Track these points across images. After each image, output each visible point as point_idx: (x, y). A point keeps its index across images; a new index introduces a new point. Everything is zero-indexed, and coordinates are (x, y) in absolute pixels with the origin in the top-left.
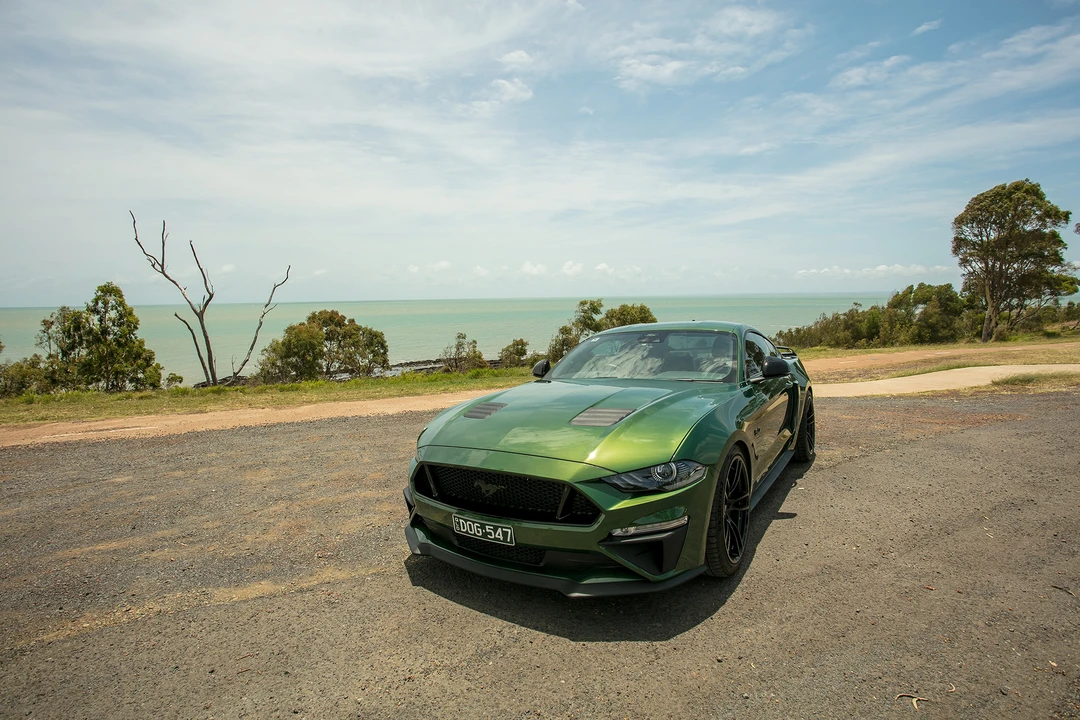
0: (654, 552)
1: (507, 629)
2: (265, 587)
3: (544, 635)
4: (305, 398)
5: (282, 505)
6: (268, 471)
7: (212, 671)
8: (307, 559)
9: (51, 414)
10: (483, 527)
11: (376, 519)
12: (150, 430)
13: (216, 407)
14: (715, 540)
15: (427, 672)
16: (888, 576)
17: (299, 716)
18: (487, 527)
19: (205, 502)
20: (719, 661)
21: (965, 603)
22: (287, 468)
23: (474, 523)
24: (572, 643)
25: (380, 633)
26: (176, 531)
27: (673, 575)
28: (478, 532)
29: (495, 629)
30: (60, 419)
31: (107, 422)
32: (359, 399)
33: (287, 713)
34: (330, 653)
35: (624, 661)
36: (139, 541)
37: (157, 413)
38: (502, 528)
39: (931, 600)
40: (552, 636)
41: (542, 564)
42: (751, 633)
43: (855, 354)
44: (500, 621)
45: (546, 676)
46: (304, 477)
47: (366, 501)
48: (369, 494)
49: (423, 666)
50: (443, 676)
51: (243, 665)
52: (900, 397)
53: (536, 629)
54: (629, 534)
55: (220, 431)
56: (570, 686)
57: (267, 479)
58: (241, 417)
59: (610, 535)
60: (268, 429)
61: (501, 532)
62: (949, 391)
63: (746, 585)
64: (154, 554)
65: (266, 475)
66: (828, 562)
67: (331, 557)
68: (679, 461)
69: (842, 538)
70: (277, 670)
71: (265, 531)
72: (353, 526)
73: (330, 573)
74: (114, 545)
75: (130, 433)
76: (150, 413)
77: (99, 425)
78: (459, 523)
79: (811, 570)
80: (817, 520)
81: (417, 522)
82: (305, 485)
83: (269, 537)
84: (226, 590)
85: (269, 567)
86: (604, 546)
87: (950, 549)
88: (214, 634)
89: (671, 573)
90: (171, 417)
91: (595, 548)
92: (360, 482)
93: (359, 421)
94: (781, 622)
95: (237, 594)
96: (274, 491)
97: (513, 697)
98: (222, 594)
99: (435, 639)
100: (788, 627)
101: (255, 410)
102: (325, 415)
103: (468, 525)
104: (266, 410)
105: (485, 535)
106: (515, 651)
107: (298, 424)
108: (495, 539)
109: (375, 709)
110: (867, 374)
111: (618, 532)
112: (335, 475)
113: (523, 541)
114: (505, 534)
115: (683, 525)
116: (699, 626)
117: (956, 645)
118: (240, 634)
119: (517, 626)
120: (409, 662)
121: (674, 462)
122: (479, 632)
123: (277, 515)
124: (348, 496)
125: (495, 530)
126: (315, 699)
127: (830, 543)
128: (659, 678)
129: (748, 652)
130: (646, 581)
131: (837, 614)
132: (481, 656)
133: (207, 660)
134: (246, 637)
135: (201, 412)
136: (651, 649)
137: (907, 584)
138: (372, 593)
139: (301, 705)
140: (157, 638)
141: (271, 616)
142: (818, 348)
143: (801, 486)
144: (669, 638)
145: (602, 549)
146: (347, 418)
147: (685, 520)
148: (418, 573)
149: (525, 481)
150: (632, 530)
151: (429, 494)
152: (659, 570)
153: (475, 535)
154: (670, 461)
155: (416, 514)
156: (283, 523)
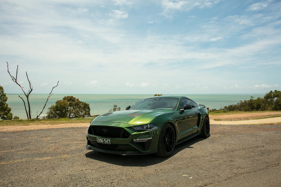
2: (49, 158)
3: (116, 165)
4: (61, 122)
5: (53, 144)
7: (36, 169)
8: (60, 154)
10: (103, 140)
11: (79, 147)
12: (11, 130)
13: (32, 124)
14: (160, 145)
16: (208, 158)
17: (56, 175)
19: (31, 143)
20: (156, 170)
21: (224, 163)
22: (55, 137)
23: (101, 139)
24: (122, 166)
25: (76, 164)
26: (24, 149)
29: (104, 164)
32: (78, 123)
33: (53, 174)
34: (64, 167)
36: (13, 150)
37: (13, 125)
39: (216, 162)
40: (118, 165)
42: (166, 166)
44: (106, 163)
45: (114, 171)
46: (60, 139)
47: (77, 143)
48: (78, 142)
49: (86, 169)
50: (90, 170)
51: (43, 168)
53: (114, 164)
54: (137, 141)
55: (34, 130)
56: (119, 172)
58: (40, 127)
59: (132, 140)
60: (49, 130)
61: (107, 141)
62: (270, 123)
63: (171, 159)
64: (18, 153)
65: (49, 138)
67: (66, 153)
68: (150, 124)
69: (202, 152)
70: (51, 169)
71: (48, 149)
72: (73, 148)
73: (65, 156)
74: (7, 151)
76: (11, 125)
78: (98, 140)
79: (189, 157)
81: (89, 143)
83: (50, 150)
85: (50, 155)
86: (131, 143)
87: (230, 154)
88: (36, 164)
89: (148, 151)
90: (17, 126)
92: (76, 140)
93: (78, 128)
94: (175, 165)
95: (41, 159)
96: (51, 141)
97: (105, 173)
98: (37, 159)
99: (90, 165)
101: (45, 125)
102: (67, 127)
103: (100, 140)
104: (49, 125)
105: (104, 142)
106: (108, 167)
107: (58, 129)
108: (106, 143)
111: (134, 140)
112: (69, 139)
113: (113, 143)
114: (108, 141)
115: (151, 139)
117: (215, 169)
118: (42, 164)
119: (110, 164)
120: (82, 168)
122: (100, 164)
124: (72, 142)
125: (106, 141)
126: (60, 173)
127: (198, 152)
129: (163, 169)
130: (141, 152)
131: (190, 164)
132: (100, 168)
133: (34, 168)
135: (28, 125)
137: (213, 160)
138: (76, 158)
139: (57, 173)
140: (22, 165)
141: (50, 162)
143: (200, 142)
145: (130, 144)
146: (74, 128)
147: (151, 138)
148: (88, 155)
149: (114, 128)
150: (138, 139)
151: (92, 134)
152: (144, 150)
153: (102, 142)
154: (148, 124)
155: (89, 140)
156: (53, 147)
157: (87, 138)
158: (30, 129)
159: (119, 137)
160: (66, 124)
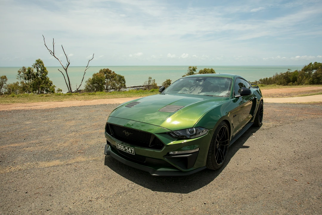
0: (184, 161)
1: (131, 184)
2: (57, 162)
3: (143, 187)
4: (95, 97)
5: (74, 133)
6: (74, 122)
7: (26, 193)
8: (74, 153)
9: (16, 100)
10: (125, 147)
12: (44, 107)
14: (210, 157)
15: (97, 198)
16: (280, 174)
17: (48, 212)
18: (126, 147)
19: (50, 132)
20: (205, 204)
21: (310, 188)
22: (80, 121)
23: (122, 145)
24: (152, 191)
25: (87, 182)
26: (37, 141)
27: (192, 169)
29: (126, 184)
30: (18, 102)
31: (32, 104)
32: (112, 98)
33: (45, 210)
34: (67, 189)
35: (169, 200)
36: (25, 144)
37: (48, 101)
38: (131, 148)
39: (296, 185)
40: (145, 188)
41: (145, 162)
42: (220, 193)
43: (286, 88)
44: (129, 181)
45: (139, 204)
46: (84, 124)
47: (101, 133)
49: (97, 196)
50: (103, 200)
51: (38, 191)
52: (301, 104)
53: (141, 185)
54: (175, 154)
56: (146, 209)
57: (72, 124)
58: (73, 103)
59: (168, 153)
60: (81, 107)
61: (130, 150)
63: (223, 173)
64: (27, 149)
65: (73, 123)
66: (257, 167)
67: (82, 153)
68: (197, 127)
69: (265, 157)
70: (48, 194)
71: (65, 142)
72: (93, 142)
74: (16, 145)
75: (38, 107)
76: (45, 101)
77: (30, 105)
78: (118, 145)
79: (250, 169)
80: (257, 149)
82: (83, 127)
83: (66, 145)
84: (44, 163)
85: (61, 155)
86: (166, 158)
87: (308, 164)
88: (33, 179)
90: (52, 102)
91: (162, 158)
92: (101, 127)
94: (233, 190)
95: (47, 164)
96: (73, 128)
97: (124, 211)
99: (105, 186)
100: (235, 192)
101: (78, 101)
102: (100, 103)
103: (120, 147)
104: (82, 101)
105: (126, 150)
106: (131, 193)
107: (90, 106)
108: (129, 152)
109: (75, 212)
110: (290, 95)
111: (171, 153)
112: (94, 124)
113: (138, 153)
114: (132, 150)
115: (197, 152)
116: (201, 189)
117: (303, 206)
118: (41, 179)
119: (135, 183)
120: (93, 194)
121: (195, 128)
122: (121, 184)
123: (71, 137)
124: (96, 131)
125: (128, 149)
126: (56, 206)
127: (260, 158)
128: (180, 209)
129: (217, 201)
130: (181, 172)
131: (256, 188)
132: (119, 194)
133: (26, 188)
134: (43, 181)
135: (61, 101)
136: (180, 197)
137: (287, 178)
139: (51, 208)
140: (15, 179)
141: (54, 173)
142: (273, 85)
143: (254, 136)
144: (188, 193)
146: (106, 104)
147: (197, 150)
149: (139, 132)
150: (176, 152)
151: (110, 134)
152: (187, 168)
153: (122, 150)
154: (193, 127)
156: (72, 140)
158: (63, 106)
159: (147, 146)
160: (99, 100)
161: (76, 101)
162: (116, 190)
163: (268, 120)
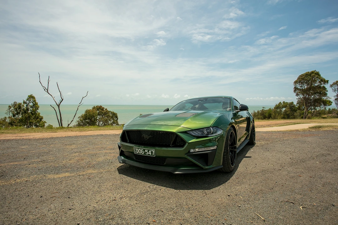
0: (205, 158)
1: (152, 186)
2: (67, 174)
3: (165, 188)
4: (90, 129)
5: (77, 154)
6: (74, 146)
7: (41, 197)
8: (84, 168)
9: (5, 132)
10: (144, 150)
11: (109, 158)
12: (38, 137)
14: (226, 157)
15: (121, 198)
16: (285, 173)
17: (71, 211)
18: (146, 150)
19: (51, 153)
20: (229, 196)
21: (313, 180)
22: (81, 145)
23: (141, 149)
24: (175, 190)
25: (105, 187)
26: (39, 160)
28: (143, 152)
29: (147, 186)
30: (8, 133)
31: (24, 134)
32: (107, 130)
33: (67, 210)
34: (86, 192)
35: (194, 196)
36: (25, 162)
37: (41, 132)
38: (151, 150)
39: (301, 179)
40: (168, 188)
41: (165, 164)
42: (239, 188)
43: (265, 121)
44: (149, 184)
45: (166, 200)
46: (86, 147)
47: (106, 153)
48: (107, 151)
49: (120, 196)
50: (127, 199)
51: (53, 195)
52: (280, 131)
53: (162, 186)
55: (61, 137)
56: (174, 203)
57: (74, 147)
58: (68, 134)
59: (189, 151)
60: (76, 137)
61: (150, 152)
62: (295, 130)
63: (236, 175)
64: (30, 166)
65: (73, 146)
66: (264, 169)
67: (92, 167)
68: (214, 127)
69: (268, 163)
70: (66, 197)
71: (70, 160)
72: (101, 159)
73: (90, 171)
74: (16, 163)
75: (31, 137)
76: (38, 132)
77: (21, 135)
78: (136, 150)
79: (258, 171)
80: (258, 158)
81: (122, 154)
82: (86, 149)
83: (71, 162)
84: (53, 175)
85: (70, 169)
86: (187, 155)
87: (305, 166)
88: (45, 187)
89: (211, 166)
90: (45, 133)
91: (184, 156)
92: (104, 148)
93: (106, 135)
94: (250, 185)
95: (56, 176)
96: (75, 150)
97: (153, 206)
98: (51, 176)
99: (125, 188)
100: (252, 187)
101: (73, 132)
102: (96, 134)
103: (139, 150)
104: (77, 132)
105: (145, 153)
106: (154, 192)
107: (87, 136)
108: (149, 155)
109: (101, 209)
110: (269, 126)
111: (192, 151)
112: (97, 147)
113: (158, 155)
114: (152, 152)
115: (215, 149)
116: (221, 186)
117: (313, 192)
118: (54, 187)
119: (155, 185)
120: (115, 195)
121: (212, 127)
122: (141, 187)
123: (75, 156)
124: (100, 152)
125: (148, 151)
126: (78, 206)
127: (264, 164)
128: (207, 201)
129: (239, 193)
130: (202, 169)
131: (269, 183)
132: (142, 194)
133: (40, 194)
134: (57, 187)
135: (55, 132)
136: (204, 192)
137: (292, 175)
138: (104, 176)
139: (72, 207)
140: (24, 188)
141: (67, 182)
143: (252, 150)
144: (210, 189)
146: (103, 135)
147: (215, 147)
148: (122, 171)
149: (159, 133)
150: (197, 150)
151: (126, 142)
152: (207, 165)
153: (141, 154)
154: (210, 127)
155: (122, 150)
156: (77, 158)
157: (120, 148)
158: (57, 136)
159: (168, 146)
160: (95, 131)
161: (71, 132)
162: (138, 191)
163: (259, 140)
